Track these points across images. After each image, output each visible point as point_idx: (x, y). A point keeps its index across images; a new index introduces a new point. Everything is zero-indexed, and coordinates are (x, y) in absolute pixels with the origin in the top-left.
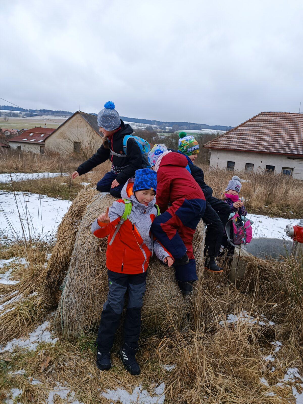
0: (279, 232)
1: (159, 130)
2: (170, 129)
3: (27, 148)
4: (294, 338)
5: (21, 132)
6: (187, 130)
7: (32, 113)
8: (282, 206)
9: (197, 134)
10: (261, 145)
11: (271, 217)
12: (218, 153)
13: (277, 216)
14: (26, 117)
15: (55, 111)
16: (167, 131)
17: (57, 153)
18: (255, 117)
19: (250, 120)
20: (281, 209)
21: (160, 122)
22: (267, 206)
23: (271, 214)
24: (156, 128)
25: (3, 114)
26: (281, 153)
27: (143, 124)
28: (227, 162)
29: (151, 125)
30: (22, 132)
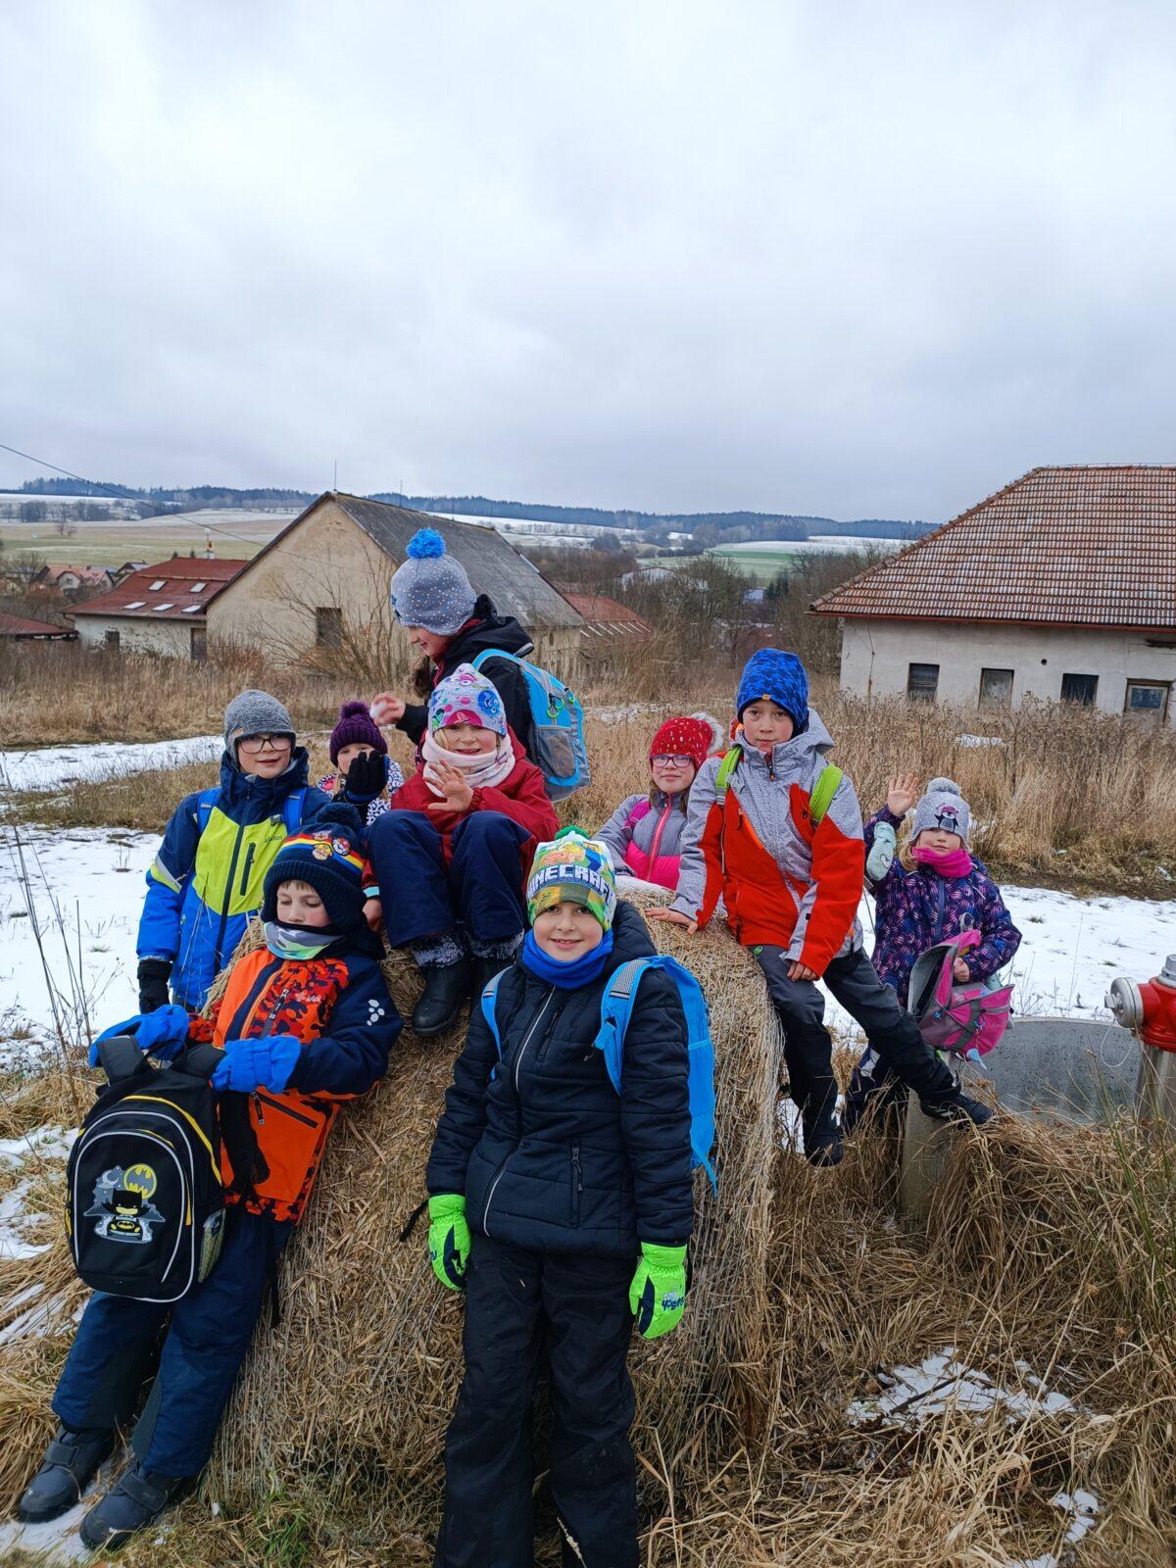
0: (1109, 964)
1: (644, 547)
2: (687, 540)
3: (140, 638)
4: (1145, 1482)
5: (122, 576)
6: (750, 540)
7: (159, 504)
8: (1126, 850)
9: (792, 557)
10: (1036, 595)
11: (1079, 896)
12: (872, 634)
13: (1104, 890)
14: (138, 517)
15: (248, 491)
16: (673, 548)
17: (255, 654)
18: (1010, 489)
19: (990, 502)
20: (1122, 862)
21: (645, 515)
22: (1063, 851)
23: (1081, 881)
24: (631, 538)
25: (55, 509)
26: (1118, 624)
27: (580, 528)
28: (908, 667)
29: (611, 530)
30: (126, 573)
